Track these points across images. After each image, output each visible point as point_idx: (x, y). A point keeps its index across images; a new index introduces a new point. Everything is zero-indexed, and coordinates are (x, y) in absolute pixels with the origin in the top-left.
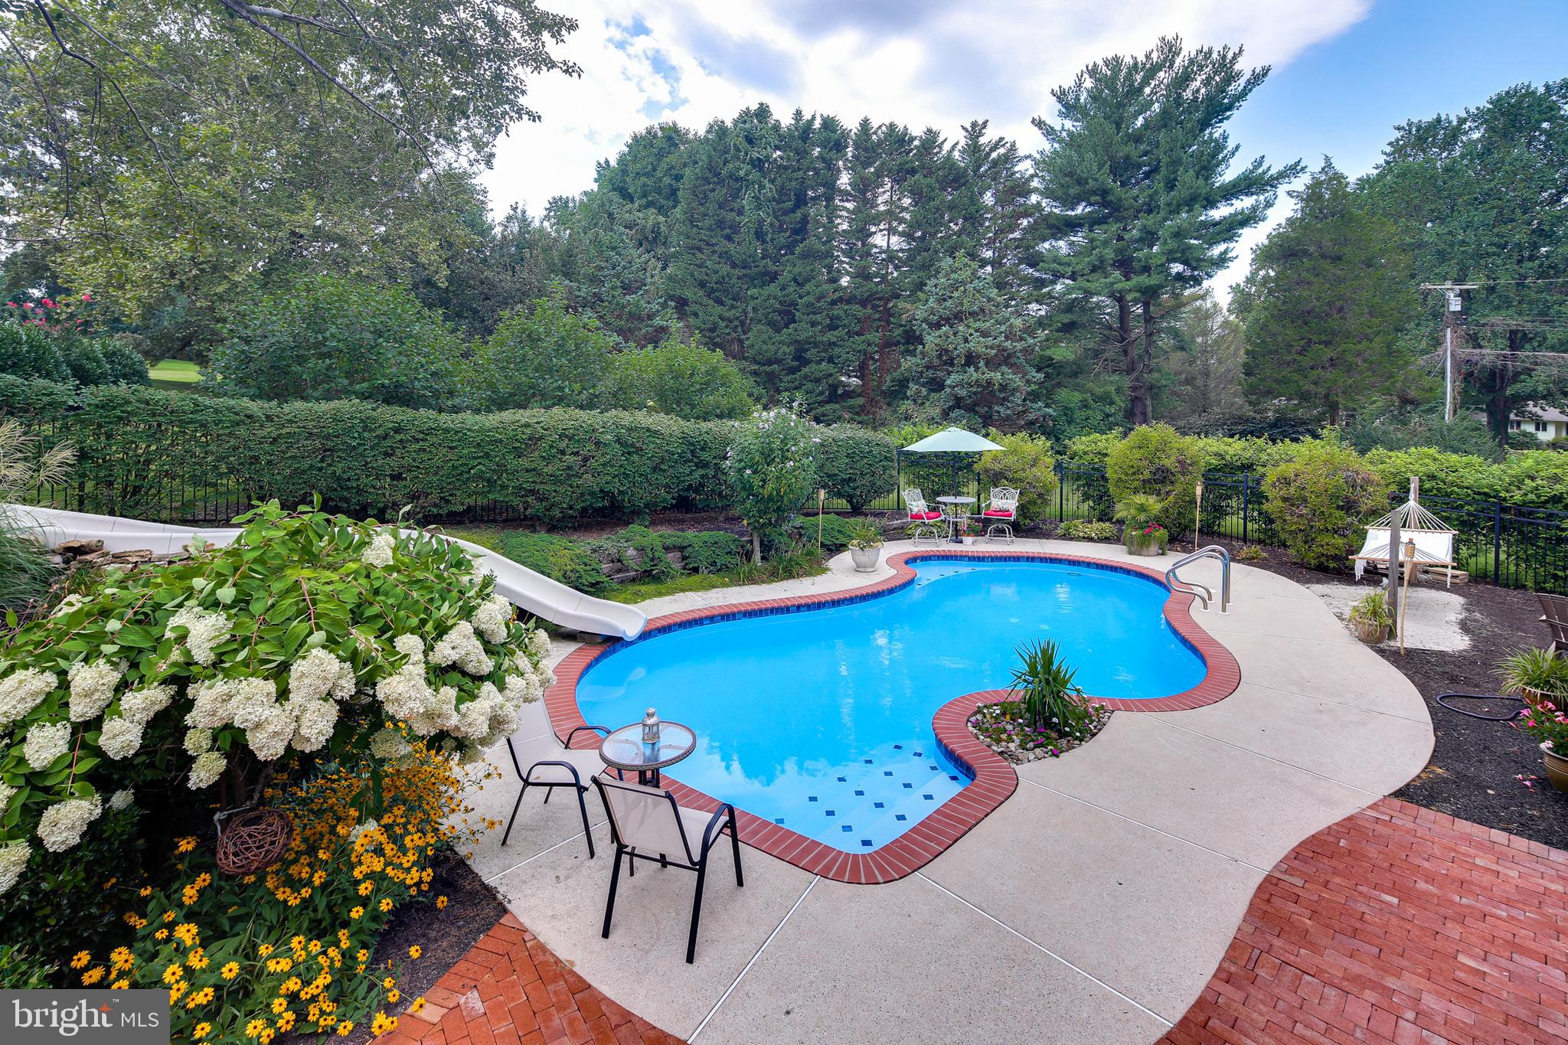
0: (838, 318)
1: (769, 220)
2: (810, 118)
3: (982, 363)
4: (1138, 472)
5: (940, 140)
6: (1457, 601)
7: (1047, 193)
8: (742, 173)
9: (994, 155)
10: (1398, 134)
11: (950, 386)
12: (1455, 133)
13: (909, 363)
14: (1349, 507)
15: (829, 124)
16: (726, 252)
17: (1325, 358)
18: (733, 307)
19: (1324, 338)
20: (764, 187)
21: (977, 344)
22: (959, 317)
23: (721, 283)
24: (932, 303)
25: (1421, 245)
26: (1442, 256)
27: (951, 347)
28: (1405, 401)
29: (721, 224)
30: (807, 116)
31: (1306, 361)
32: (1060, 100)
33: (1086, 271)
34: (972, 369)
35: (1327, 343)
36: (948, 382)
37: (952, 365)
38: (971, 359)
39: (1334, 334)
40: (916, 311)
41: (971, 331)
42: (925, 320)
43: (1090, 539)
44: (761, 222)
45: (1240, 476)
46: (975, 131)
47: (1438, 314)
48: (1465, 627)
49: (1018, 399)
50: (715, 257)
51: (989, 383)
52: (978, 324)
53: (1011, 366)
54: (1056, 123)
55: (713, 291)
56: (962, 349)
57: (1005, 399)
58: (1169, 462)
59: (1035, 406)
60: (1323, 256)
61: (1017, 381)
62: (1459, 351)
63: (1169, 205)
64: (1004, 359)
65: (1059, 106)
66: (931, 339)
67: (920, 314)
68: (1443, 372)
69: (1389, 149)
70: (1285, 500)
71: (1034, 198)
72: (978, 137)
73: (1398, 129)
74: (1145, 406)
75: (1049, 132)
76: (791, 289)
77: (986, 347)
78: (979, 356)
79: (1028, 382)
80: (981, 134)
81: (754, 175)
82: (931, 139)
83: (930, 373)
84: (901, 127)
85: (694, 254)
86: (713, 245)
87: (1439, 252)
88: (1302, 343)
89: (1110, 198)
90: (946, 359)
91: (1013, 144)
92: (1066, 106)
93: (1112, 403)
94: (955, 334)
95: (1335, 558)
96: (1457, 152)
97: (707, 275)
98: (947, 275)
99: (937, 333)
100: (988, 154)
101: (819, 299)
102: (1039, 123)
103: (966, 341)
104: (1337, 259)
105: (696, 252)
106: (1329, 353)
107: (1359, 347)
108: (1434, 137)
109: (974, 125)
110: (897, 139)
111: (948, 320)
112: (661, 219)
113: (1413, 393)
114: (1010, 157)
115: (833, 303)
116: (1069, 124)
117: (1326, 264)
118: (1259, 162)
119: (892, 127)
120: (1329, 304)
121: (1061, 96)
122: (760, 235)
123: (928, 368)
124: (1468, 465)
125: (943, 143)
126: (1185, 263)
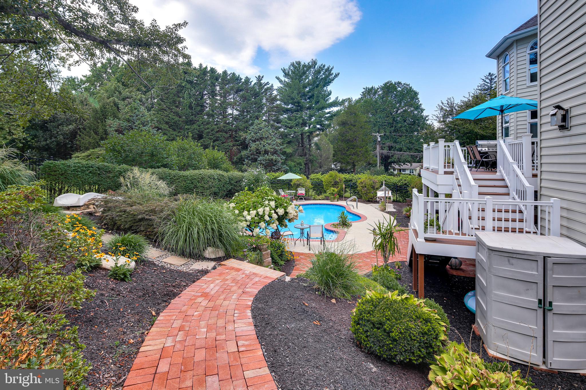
0: (218, 137)
1: (194, 102)
2: (205, 67)
3: (270, 153)
4: (331, 182)
5: (250, 81)
6: (392, 205)
7: (281, 100)
8: (183, 85)
9: (266, 87)
10: (364, 90)
11: (260, 161)
12: (376, 92)
13: (244, 153)
14: (373, 187)
15: (213, 70)
16: (177, 112)
17: (353, 152)
18: (179, 132)
19: (352, 147)
20: (192, 91)
21: (268, 148)
22: (261, 139)
23: (175, 123)
24: (252, 134)
25: (370, 121)
26: (375, 125)
27: (259, 148)
28: (370, 164)
29: (174, 102)
30: (204, 66)
31: (348, 153)
32: (284, 72)
33: (295, 126)
34: (266, 155)
35: (353, 148)
36: (259, 159)
37: (260, 154)
38: (266, 152)
39: (354, 146)
40: (247, 136)
41: (265, 143)
42: (250, 139)
43: (320, 200)
44: (191, 103)
45: (349, 183)
46: (259, 79)
47: (375, 141)
48: (394, 208)
49: (279, 164)
50: (172, 113)
51: (272, 160)
52: (267, 141)
53: (277, 154)
54: (283, 79)
55: (172, 126)
56: (263, 149)
57: (276, 164)
58: (337, 180)
59: (284, 166)
60: (351, 125)
61: (279, 159)
62: (380, 151)
63: (317, 108)
64: (275, 152)
65: (283, 74)
66: (253, 146)
67: (249, 137)
68: (377, 156)
69: (362, 94)
70: (362, 187)
71: (278, 102)
72: (260, 80)
73: (364, 89)
74: (309, 166)
75: (281, 81)
76: (202, 127)
77: (271, 149)
78: (268, 151)
79: (281, 159)
80: (261, 80)
81: (189, 86)
82: (247, 80)
83: (252, 156)
84: (237, 74)
85: (163, 112)
86: (171, 109)
87: (374, 124)
88: (347, 148)
89: (300, 104)
90: (258, 152)
91: (272, 85)
92: (285, 74)
93: (301, 165)
94: (260, 144)
95: (371, 198)
96: (377, 96)
97: (169, 120)
98: (257, 125)
99: (255, 144)
100: (264, 86)
101: (212, 131)
102: (278, 78)
103: (264, 146)
104: (355, 126)
105: (164, 111)
106: (353, 151)
107: (360, 150)
108: (372, 92)
109: (259, 76)
110: (235, 78)
111: (258, 140)
112: (143, 96)
113: (371, 162)
114: (271, 88)
115: (217, 132)
116: (287, 80)
117: (352, 127)
118: (337, 98)
119: (234, 74)
120: (353, 138)
121: (284, 71)
122: (190, 107)
123: (252, 155)
124: (391, 178)
125: (251, 82)
126: (321, 125)
